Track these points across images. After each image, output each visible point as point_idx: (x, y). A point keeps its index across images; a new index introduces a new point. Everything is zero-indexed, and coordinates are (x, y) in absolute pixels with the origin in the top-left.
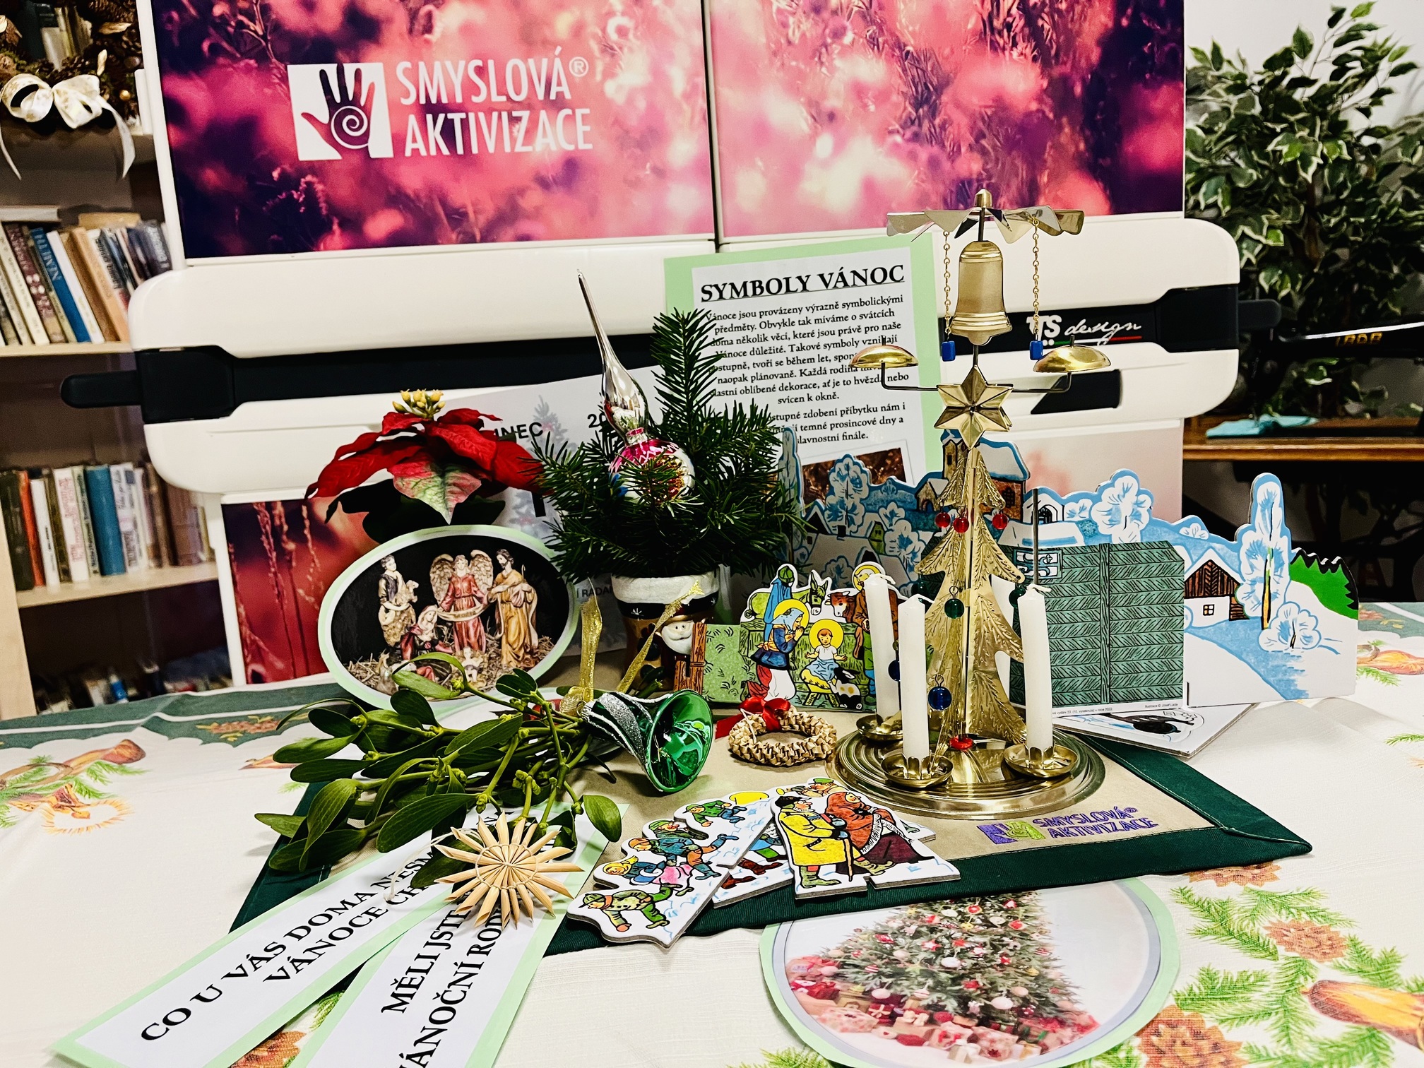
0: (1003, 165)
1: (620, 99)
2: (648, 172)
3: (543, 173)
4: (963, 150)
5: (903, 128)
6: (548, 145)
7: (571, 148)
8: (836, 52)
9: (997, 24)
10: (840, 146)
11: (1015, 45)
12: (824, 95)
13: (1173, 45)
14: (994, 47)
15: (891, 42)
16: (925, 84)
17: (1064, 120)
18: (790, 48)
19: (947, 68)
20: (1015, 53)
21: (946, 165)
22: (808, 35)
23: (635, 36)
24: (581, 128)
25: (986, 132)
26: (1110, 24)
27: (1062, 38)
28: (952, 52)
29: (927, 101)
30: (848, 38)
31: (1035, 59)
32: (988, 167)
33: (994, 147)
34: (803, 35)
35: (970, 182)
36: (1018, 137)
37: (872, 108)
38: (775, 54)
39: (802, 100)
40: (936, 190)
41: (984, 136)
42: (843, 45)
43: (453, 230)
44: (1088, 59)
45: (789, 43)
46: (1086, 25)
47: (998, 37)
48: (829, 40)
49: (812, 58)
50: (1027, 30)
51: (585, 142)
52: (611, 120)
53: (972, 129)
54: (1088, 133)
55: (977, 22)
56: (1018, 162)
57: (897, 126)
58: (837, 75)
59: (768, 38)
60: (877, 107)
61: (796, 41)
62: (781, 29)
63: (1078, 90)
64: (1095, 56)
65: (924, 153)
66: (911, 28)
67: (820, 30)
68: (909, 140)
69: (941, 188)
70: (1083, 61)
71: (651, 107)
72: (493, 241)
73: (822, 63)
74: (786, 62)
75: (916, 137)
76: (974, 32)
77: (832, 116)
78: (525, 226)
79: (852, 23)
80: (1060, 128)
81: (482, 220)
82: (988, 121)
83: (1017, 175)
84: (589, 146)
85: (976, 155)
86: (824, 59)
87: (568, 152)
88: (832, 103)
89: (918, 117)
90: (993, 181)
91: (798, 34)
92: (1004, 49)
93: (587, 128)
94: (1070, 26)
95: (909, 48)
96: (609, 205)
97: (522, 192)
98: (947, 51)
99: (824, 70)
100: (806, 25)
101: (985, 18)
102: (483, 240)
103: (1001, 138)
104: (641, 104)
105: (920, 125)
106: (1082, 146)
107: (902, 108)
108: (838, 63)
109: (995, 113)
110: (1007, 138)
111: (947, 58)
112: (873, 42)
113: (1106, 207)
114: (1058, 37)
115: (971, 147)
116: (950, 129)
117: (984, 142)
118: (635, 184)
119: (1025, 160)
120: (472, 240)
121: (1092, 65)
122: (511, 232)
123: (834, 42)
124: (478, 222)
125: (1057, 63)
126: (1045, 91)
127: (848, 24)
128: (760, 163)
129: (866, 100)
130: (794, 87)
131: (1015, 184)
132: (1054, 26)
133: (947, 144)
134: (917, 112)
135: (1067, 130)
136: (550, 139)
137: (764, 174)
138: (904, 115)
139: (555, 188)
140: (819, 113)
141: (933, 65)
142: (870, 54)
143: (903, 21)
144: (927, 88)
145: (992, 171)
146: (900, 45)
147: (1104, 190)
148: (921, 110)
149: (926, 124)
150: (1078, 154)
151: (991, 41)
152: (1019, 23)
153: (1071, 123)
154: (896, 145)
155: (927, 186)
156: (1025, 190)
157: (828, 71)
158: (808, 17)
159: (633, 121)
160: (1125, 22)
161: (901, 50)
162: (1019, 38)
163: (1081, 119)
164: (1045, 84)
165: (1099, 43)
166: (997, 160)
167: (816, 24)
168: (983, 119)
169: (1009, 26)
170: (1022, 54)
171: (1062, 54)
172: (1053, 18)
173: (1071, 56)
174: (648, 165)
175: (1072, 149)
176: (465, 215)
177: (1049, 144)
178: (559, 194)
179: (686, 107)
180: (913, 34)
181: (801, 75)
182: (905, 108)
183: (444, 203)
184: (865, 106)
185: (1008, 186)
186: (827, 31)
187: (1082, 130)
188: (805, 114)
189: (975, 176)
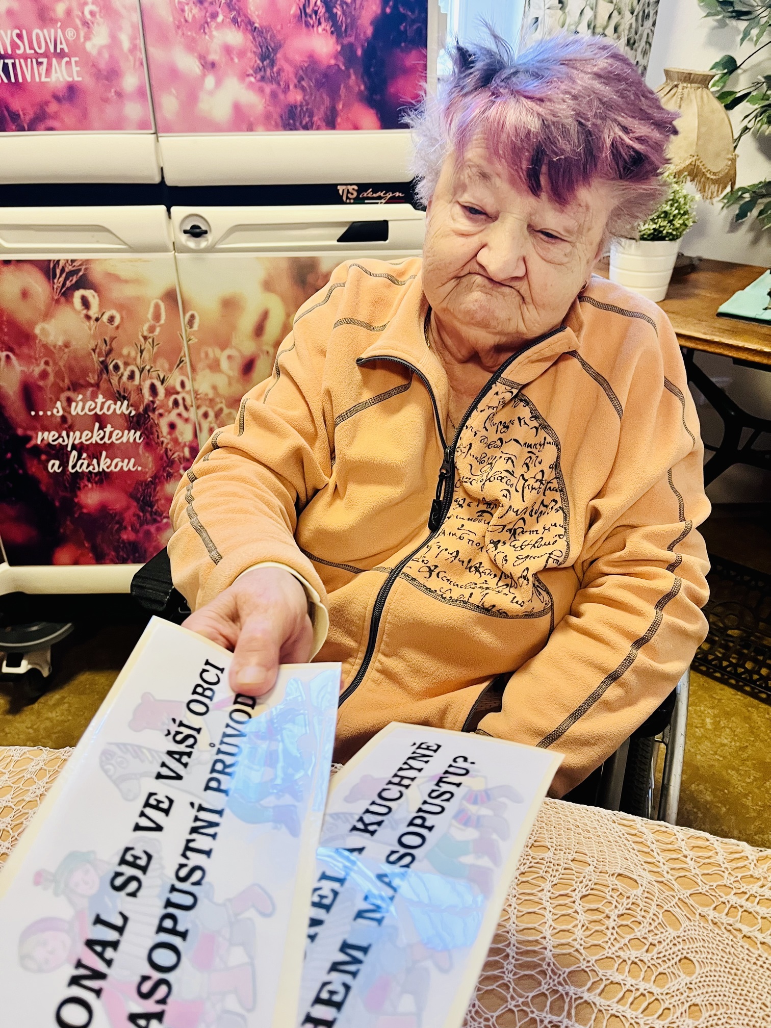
0: (315, 97)
1: (94, 52)
2: (113, 94)
3: (58, 93)
4: (291, 87)
5: (256, 72)
6: (58, 78)
7: (70, 79)
8: (214, 26)
9: (309, 11)
10: (219, 83)
11: (320, 23)
12: (208, 52)
13: (419, 24)
14: (307, 25)
15: (246, 21)
16: (267, 47)
17: (352, 71)
18: (187, 24)
19: (279, 37)
20: (320, 29)
21: (281, 96)
22: (196, 16)
23: (100, 15)
24: (75, 69)
25: (304, 76)
26: (379, 11)
27: (349, 20)
28: (282, 28)
29: (268, 57)
30: (220, 18)
31: (332, 33)
32: (307, 98)
33: (310, 87)
34: (194, 16)
35: (296, 107)
36: (324, 80)
37: (236, 60)
38: (178, 27)
39: (196, 54)
40: (276, 112)
41: (303, 79)
42: (218, 24)
43: (14, 123)
44: (365, 33)
45: (186, 21)
46: (364, 12)
47: (309, 19)
48: (209, 20)
49: (200, 29)
50: (327, 15)
51: (78, 76)
52: (91, 64)
53: (296, 75)
54: (366, 79)
55: (296, 10)
56: (325, 96)
57: (251, 72)
58: (215, 40)
59: (174, 18)
60: (239, 60)
61: (190, 19)
62: (180, 12)
63: (359, 52)
64: (369, 31)
65: (268, 89)
66: (257, 13)
67: (203, 13)
68: (259, 81)
69: (279, 110)
70: (362, 35)
71: (111, 56)
72: (34, 130)
73: (206, 33)
74: (185, 32)
75: (263, 79)
76: (295, 16)
77: (213, 65)
78: (50, 123)
79: (222, 10)
80: (349, 77)
81: (28, 118)
82: (305, 71)
83: (323, 104)
84: (80, 79)
85: (299, 91)
86: (207, 31)
87: (68, 82)
88: (213, 57)
89: (264, 67)
90: (309, 107)
91: (191, 16)
92: (313, 26)
93: (78, 69)
94: (353, 13)
95: (257, 25)
96: (93, 112)
97: (47, 103)
98: (279, 27)
99: (207, 37)
100: (195, 11)
101: (302, 7)
102: (29, 130)
103: (314, 81)
104: (106, 55)
105: (265, 71)
106: (362, 87)
107: (254, 61)
108: (215, 33)
109: (309, 65)
110: (317, 80)
111: (279, 31)
112: (234, 21)
113: (378, 124)
114: (346, 19)
115: (295, 86)
116: (282, 74)
117: (303, 83)
118: (106, 100)
119: (329, 95)
120: (24, 130)
121: (367, 38)
122: (43, 126)
123: (212, 21)
124: (26, 119)
125: (346, 36)
126: (340, 52)
127: (219, 10)
128: (174, 91)
129: (232, 56)
130: (191, 46)
131: (323, 109)
132: (344, 13)
133: (282, 83)
134: (263, 63)
135: (353, 77)
136: (59, 75)
137: (177, 98)
138: (255, 66)
139: (64, 102)
140: (206, 63)
141: (271, 36)
142: (234, 28)
143: (252, 8)
144: (268, 49)
145: (309, 101)
146: (251, 23)
147: (377, 114)
148: (265, 63)
149: (268, 71)
150: (360, 92)
151: (305, 22)
152: (322, 11)
153: (355, 73)
154: (251, 83)
155: (271, 109)
156: (329, 113)
157: (209, 37)
158: (196, 6)
159: (102, 65)
160: (388, 10)
161: (252, 26)
162: (322, 20)
163: (361, 70)
164: (339, 48)
165: (372, 23)
166: (311, 94)
167: (201, 9)
168: (302, 69)
169: (316, 12)
170: (324, 30)
171: (349, 30)
172: (343, 8)
173: (354, 30)
174: (113, 90)
175: (356, 89)
176: (19, 115)
177: (342, 86)
178: (66, 105)
179: (131, 58)
180: (258, 16)
181: (193, 40)
182: (256, 61)
183: (7, 108)
184: (232, 59)
185: (319, 109)
186: (208, 14)
187: (362, 77)
188: (198, 63)
189: (299, 104)
